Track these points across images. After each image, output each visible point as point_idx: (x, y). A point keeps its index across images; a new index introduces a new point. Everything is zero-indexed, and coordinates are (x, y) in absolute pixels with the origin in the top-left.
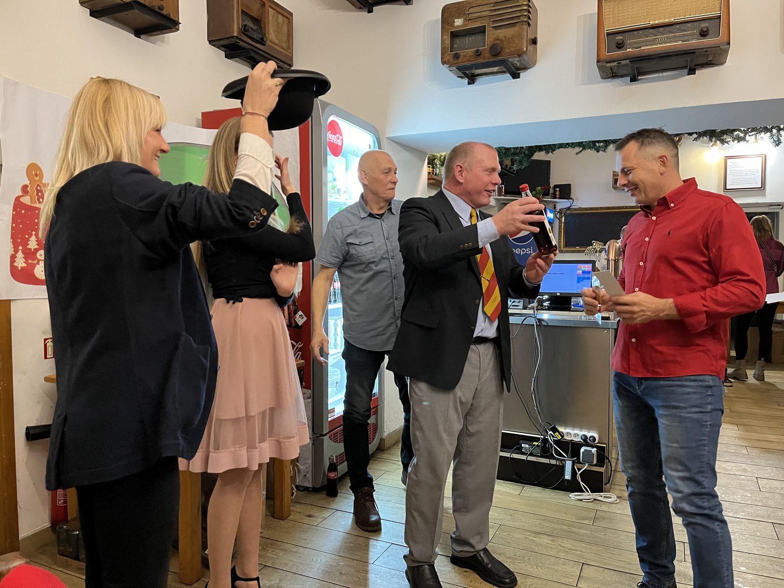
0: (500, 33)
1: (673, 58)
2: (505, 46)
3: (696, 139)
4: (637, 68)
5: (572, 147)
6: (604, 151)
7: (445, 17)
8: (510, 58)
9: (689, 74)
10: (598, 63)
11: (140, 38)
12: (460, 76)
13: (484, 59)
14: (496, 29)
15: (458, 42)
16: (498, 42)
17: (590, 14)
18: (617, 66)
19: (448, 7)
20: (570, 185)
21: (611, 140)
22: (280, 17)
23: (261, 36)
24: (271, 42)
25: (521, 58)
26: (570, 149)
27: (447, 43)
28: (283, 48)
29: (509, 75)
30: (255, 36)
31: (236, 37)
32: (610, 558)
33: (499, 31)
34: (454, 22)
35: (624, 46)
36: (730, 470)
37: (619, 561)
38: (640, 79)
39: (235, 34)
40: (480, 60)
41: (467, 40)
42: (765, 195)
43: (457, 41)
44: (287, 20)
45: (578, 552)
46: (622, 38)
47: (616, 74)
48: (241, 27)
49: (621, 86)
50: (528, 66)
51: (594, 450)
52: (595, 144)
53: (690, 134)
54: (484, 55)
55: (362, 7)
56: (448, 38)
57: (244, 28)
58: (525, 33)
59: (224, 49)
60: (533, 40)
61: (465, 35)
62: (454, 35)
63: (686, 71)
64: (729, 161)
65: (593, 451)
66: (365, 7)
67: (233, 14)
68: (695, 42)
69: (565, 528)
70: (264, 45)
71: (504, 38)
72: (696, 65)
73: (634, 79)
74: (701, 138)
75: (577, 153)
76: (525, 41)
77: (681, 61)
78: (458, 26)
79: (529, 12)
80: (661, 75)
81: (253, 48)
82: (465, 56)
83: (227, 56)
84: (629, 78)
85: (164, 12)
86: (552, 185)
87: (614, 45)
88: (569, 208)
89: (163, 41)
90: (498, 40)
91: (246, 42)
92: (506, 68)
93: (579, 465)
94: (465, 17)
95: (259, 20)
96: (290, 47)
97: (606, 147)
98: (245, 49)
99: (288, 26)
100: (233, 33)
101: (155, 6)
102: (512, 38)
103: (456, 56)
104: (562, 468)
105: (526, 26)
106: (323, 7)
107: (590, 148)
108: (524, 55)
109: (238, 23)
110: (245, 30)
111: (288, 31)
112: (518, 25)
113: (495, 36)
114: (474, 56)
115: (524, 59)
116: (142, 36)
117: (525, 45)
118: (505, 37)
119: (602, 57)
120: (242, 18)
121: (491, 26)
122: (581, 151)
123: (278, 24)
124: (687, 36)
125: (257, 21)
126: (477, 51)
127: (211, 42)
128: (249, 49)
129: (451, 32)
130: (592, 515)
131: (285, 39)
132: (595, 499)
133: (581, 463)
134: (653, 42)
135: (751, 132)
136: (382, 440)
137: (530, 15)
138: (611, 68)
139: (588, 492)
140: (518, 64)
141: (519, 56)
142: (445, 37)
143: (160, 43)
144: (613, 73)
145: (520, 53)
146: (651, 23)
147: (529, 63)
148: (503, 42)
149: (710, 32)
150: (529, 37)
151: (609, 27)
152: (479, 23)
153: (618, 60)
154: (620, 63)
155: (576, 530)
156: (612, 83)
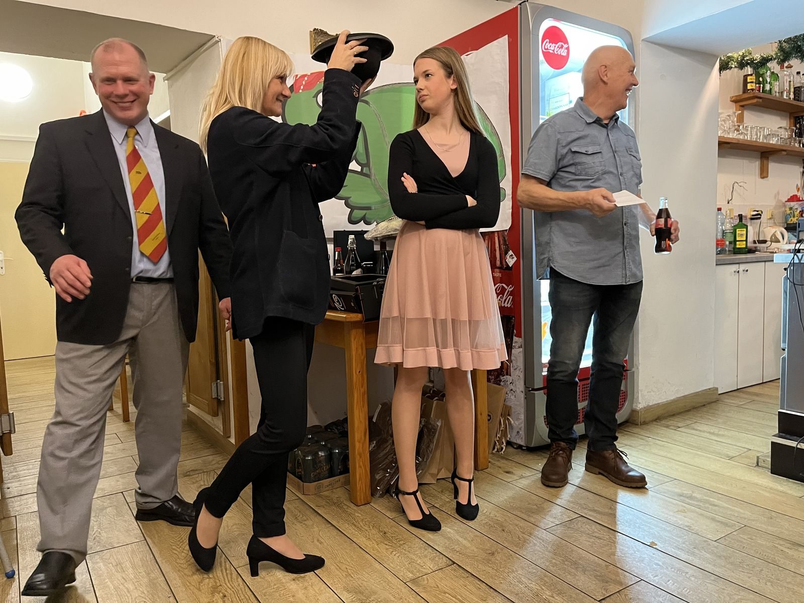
136: (634, 412)
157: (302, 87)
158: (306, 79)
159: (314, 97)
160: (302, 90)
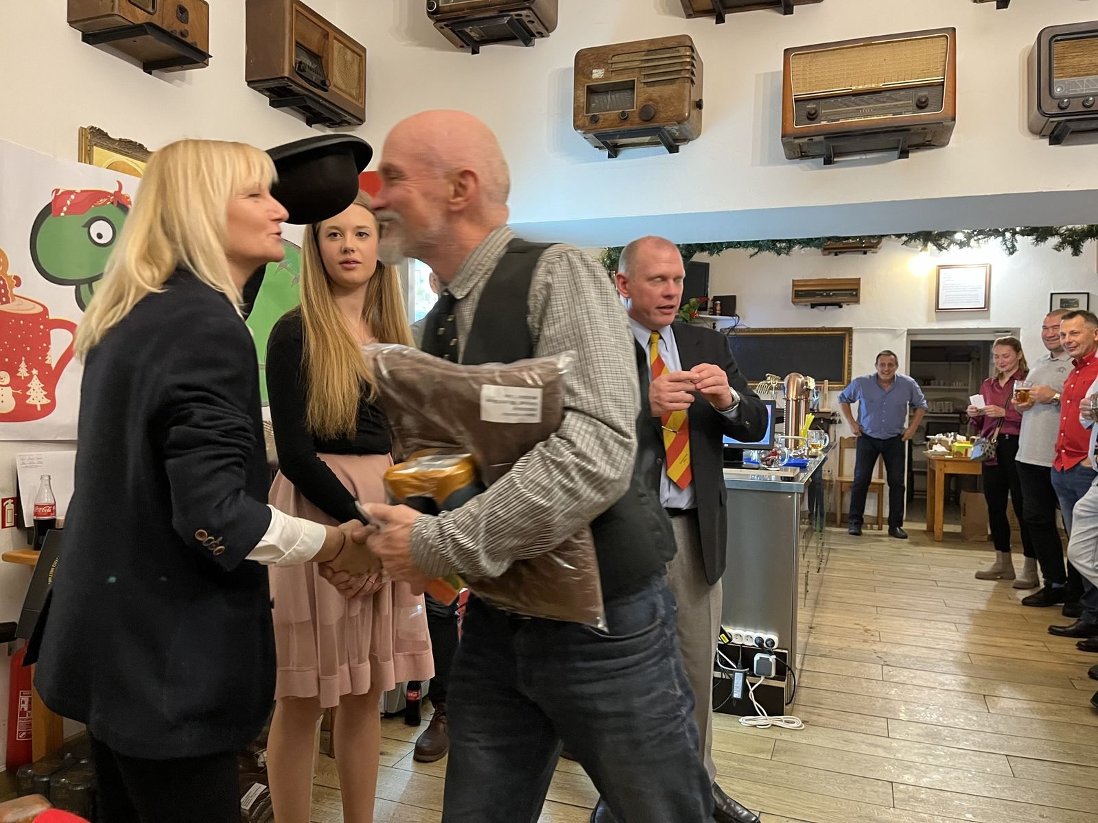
0: (655, 92)
1: (882, 136)
2: (662, 110)
3: (905, 243)
4: (833, 146)
5: (744, 247)
6: (787, 254)
7: (580, 65)
8: (667, 125)
9: (900, 158)
10: (784, 139)
11: (150, 73)
12: (597, 145)
13: (631, 124)
14: (648, 86)
15: (597, 101)
16: (651, 103)
17: (772, 73)
18: (808, 144)
19: (584, 52)
20: (734, 297)
21: (796, 239)
22: (349, 52)
23: (323, 79)
24: (335, 86)
25: (681, 126)
26: (741, 250)
27: (582, 101)
28: (351, 95)
29: (664, 147)
30: (314, 78)
31: (288, 78)
32: (795, 803)
33: (652, 89)
34: (592, 73)
35: (817, 117)
36: (948, 685)
37: (808, 807)
38: (836, 162)
39: (286, 74)
40: (627, 126)
41: (609, 97)
42: (988, 318)
43: (596, 99)
44: (358, 58)
45: (752, 797)
46: (814, 106)
47: (806, 154)
48: (294, 65)
49: (812, 169)
50: (690, 137)
51: (772, 658)
52: (774, 244)
53: (899, 236)
54: (632, 119)
55: (465, 45)
56: (583, 94)
57: (299, 66)
58: (687, 92)
59: (268, 94)
60: (697, 102)
61: (607, 92)
62: (592, 91)
63: (896, 153)
64: (942, 271)
65: (771, 660)
66: (468, 45)
67: (284, 46)
68: (910, 116)
69: (735, 764)
70: (326, 90)
71: (659, 99)
72: (910, 146)
73: (828, 162)
74: (913, 241)
75: (751, 256)
76: (687, 104)
77: (892, 139)
78: (596, 79)
79: (693, 65)
80: (864, 157)
81: (310, 95)
82: (605, 120)
83: (272, 104)
84: (822, 159)
85: (188, 40)
86: (711, 297)
87: (805, 114)
88: (732, 329)
89: (183, 80)
90: (651, 100)
91: (301, 86)
92: (662, 139)
93: (752, 679)
94: (607, 68)
95: (319, 57)
96: (362, 95)
97: (790, 248)
98: (298, 95)
99: (359, 66)
100: (283, 72)
101: (175, 30)
102: (669, 99)
103: (594, 120)
104: (730, 683)
105: (688, 85)
106: (410, 42)
107: (769, 249)
108: (686, 122)
109: (291, 59)
110: (300, 69)
111: (359, 73)
112: (678, 81)
113: (647, 95)
114: (618, 121)
115: (685, 128)
116: (153, 72)
117: (687, 109)
118: (660, 97)
119: (789, 130)
120: (296, 52)
121: (642, 81)
122: (756, 253)
123: (346, 62)
124: (900, 107)
125: (315, 57)
126: (623, 113)
127: (250, 83)
128: (305, 95)
129: (587, 86)
130: (770, 746)
131: (356, 84)
132: (773, 725)
133: (754, 676)
134: (857, 114)
135: (976, 235)
137: (694, 70)
138: (799, 145)
139: (763, 715)
140: (677, 134)
141: (679, 123)
142: (580, 92)
143: (177, 81)
144: (802, 152)
145: (680, 119)
146: (853, 88)
147: (691, 133)
148: (657, 103)
149: (930, 102)
150: (692, 98)
151: (798, 91)
152: (626, 76)
153: (810, 136)
154: (812, 139)
155: (749, 767)
156: (800, 165)
157: (65, 209)
158: (73, 197)
159: (84, 226)
160: (64, 212)
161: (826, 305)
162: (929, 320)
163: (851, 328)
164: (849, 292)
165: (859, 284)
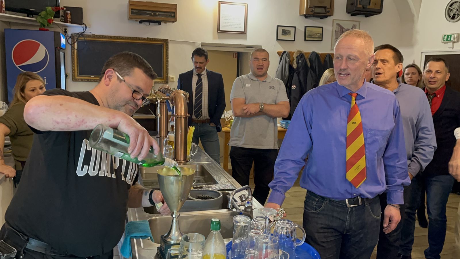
20: (82, 9)
42: (246, 38)
64: (222, 5)
86: (62, 6)
88: (81, 34)
161: (150, 21)
162: (214, 38)
163: (167, 40)
164: (169, 14)
165: (176, 9)
